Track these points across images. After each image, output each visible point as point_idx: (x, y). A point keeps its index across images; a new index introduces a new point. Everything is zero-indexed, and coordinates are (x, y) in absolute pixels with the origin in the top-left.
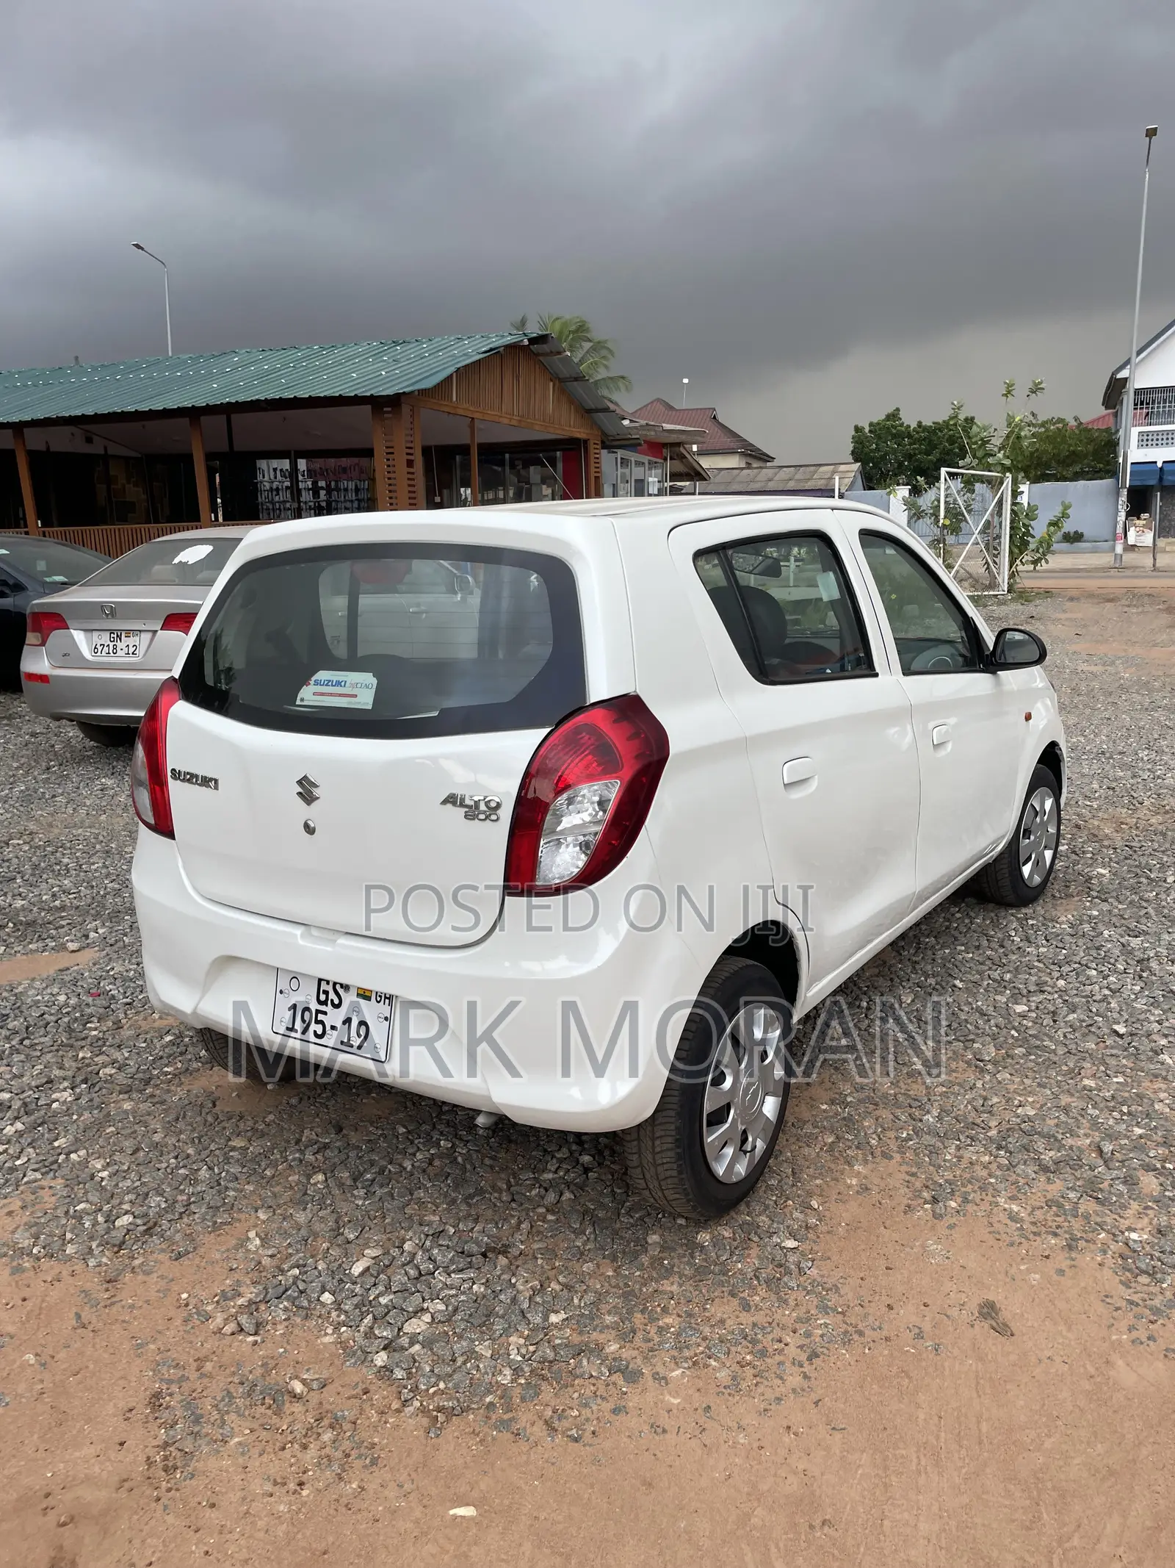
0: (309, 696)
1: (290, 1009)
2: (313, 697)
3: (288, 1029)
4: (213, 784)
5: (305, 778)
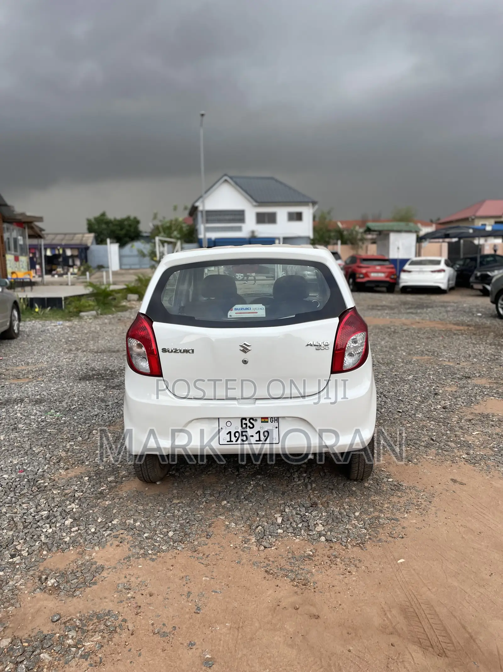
0: (233, 314)
1: (227, 434)
2: (236, 315)
3: (228, 442)
4: (191, 351)
5: (245, 344)
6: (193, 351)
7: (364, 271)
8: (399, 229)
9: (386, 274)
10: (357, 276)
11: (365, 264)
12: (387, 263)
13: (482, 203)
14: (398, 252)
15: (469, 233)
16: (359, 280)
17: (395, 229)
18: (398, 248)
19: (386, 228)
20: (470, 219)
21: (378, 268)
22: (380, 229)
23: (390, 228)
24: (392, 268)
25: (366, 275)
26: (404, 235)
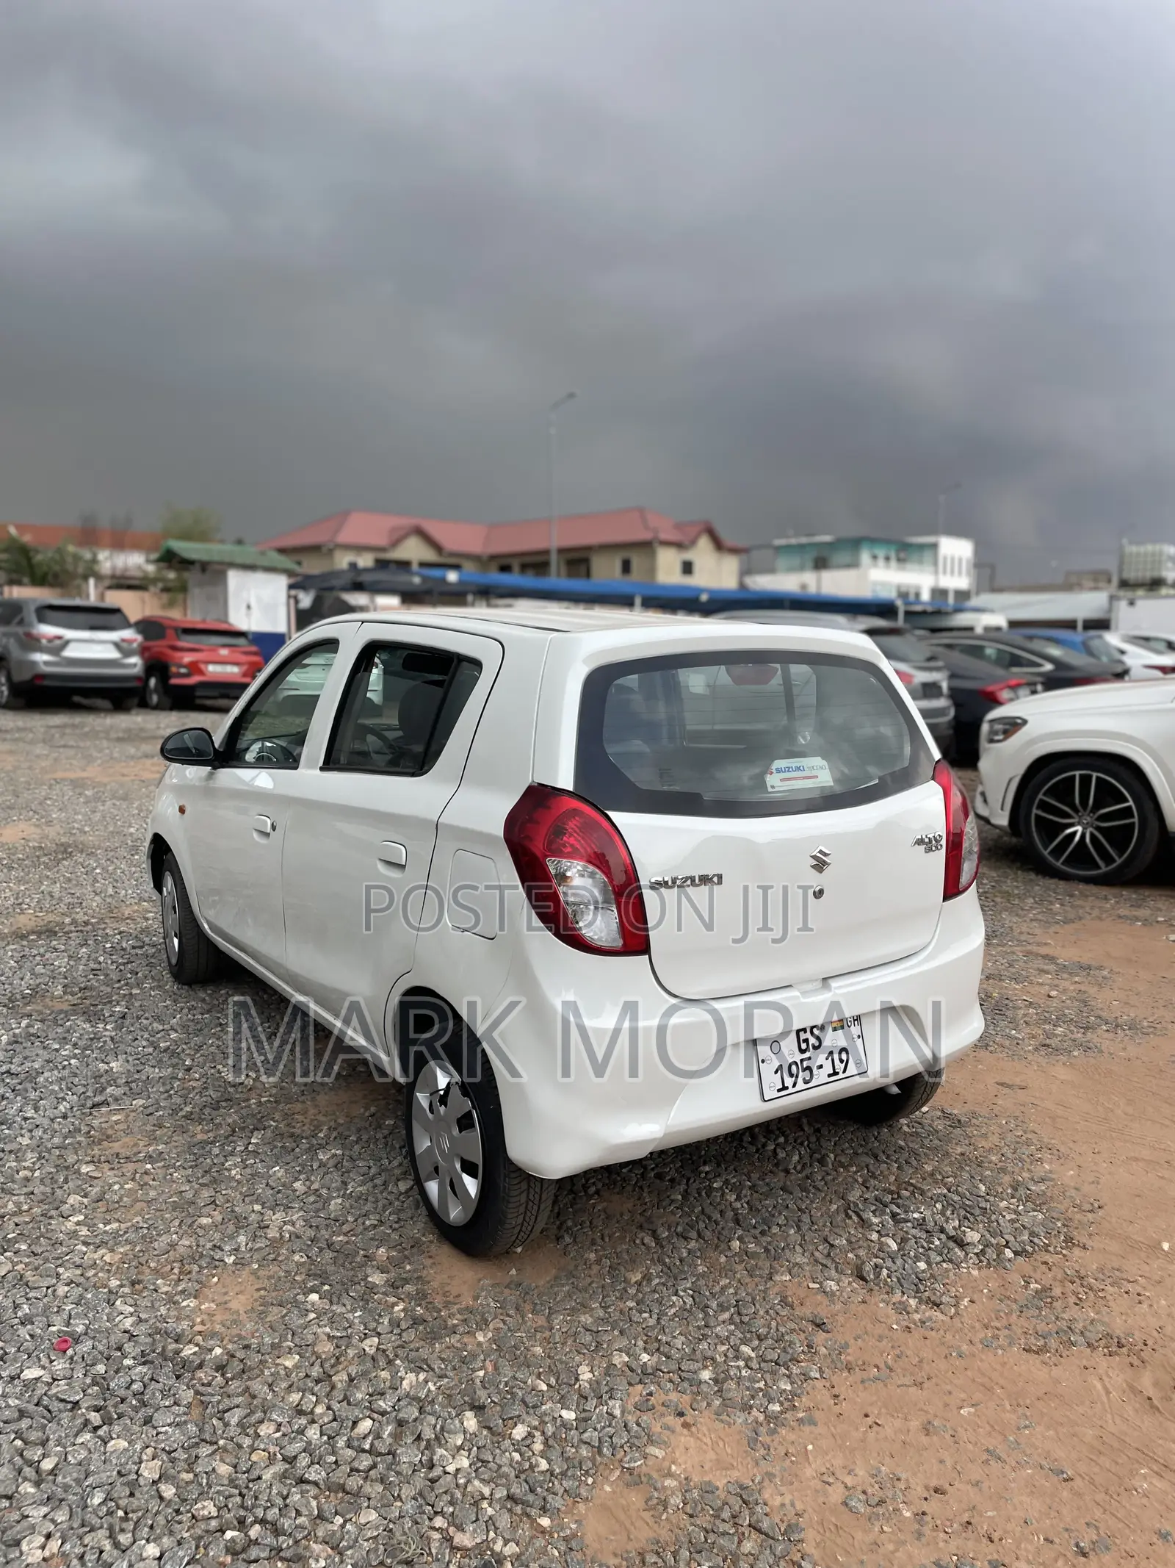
0: (776, 782)
1: (776, 1072)
2: (781, 784)
3: (779, 1090)
4: (715, 879)
5: (821, 852)
6: (720, 877)
7: (187, 658)
8: (248, 561)
9: (245, 668)
10: (174, 669)
11: (186, 642)
12: (241, 641)
13: (344, 516)
14: (248, 615)
15: (411, 583)
16: (174, 681)
17: (239, 560)
18: (249, 607)
19: (216, 558)
20: (324, 550)
21: (224, 652)
22: (205, 557)
23: (227, 559)
24: (255, 654)
25: (194, 668)
26: (260, 577)
